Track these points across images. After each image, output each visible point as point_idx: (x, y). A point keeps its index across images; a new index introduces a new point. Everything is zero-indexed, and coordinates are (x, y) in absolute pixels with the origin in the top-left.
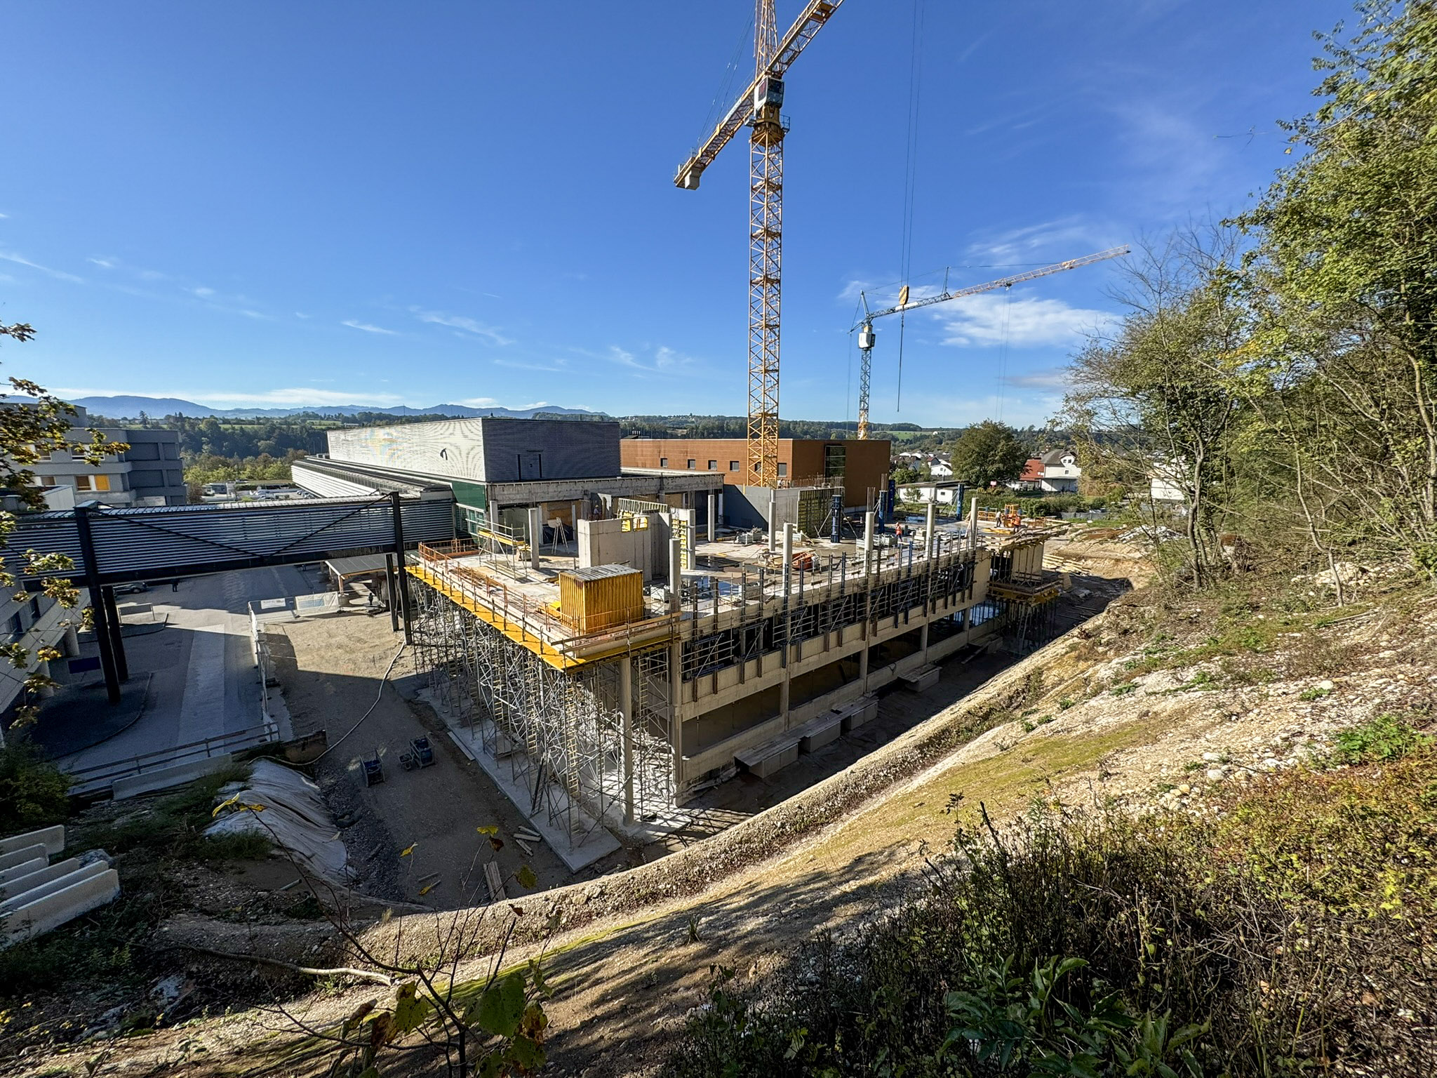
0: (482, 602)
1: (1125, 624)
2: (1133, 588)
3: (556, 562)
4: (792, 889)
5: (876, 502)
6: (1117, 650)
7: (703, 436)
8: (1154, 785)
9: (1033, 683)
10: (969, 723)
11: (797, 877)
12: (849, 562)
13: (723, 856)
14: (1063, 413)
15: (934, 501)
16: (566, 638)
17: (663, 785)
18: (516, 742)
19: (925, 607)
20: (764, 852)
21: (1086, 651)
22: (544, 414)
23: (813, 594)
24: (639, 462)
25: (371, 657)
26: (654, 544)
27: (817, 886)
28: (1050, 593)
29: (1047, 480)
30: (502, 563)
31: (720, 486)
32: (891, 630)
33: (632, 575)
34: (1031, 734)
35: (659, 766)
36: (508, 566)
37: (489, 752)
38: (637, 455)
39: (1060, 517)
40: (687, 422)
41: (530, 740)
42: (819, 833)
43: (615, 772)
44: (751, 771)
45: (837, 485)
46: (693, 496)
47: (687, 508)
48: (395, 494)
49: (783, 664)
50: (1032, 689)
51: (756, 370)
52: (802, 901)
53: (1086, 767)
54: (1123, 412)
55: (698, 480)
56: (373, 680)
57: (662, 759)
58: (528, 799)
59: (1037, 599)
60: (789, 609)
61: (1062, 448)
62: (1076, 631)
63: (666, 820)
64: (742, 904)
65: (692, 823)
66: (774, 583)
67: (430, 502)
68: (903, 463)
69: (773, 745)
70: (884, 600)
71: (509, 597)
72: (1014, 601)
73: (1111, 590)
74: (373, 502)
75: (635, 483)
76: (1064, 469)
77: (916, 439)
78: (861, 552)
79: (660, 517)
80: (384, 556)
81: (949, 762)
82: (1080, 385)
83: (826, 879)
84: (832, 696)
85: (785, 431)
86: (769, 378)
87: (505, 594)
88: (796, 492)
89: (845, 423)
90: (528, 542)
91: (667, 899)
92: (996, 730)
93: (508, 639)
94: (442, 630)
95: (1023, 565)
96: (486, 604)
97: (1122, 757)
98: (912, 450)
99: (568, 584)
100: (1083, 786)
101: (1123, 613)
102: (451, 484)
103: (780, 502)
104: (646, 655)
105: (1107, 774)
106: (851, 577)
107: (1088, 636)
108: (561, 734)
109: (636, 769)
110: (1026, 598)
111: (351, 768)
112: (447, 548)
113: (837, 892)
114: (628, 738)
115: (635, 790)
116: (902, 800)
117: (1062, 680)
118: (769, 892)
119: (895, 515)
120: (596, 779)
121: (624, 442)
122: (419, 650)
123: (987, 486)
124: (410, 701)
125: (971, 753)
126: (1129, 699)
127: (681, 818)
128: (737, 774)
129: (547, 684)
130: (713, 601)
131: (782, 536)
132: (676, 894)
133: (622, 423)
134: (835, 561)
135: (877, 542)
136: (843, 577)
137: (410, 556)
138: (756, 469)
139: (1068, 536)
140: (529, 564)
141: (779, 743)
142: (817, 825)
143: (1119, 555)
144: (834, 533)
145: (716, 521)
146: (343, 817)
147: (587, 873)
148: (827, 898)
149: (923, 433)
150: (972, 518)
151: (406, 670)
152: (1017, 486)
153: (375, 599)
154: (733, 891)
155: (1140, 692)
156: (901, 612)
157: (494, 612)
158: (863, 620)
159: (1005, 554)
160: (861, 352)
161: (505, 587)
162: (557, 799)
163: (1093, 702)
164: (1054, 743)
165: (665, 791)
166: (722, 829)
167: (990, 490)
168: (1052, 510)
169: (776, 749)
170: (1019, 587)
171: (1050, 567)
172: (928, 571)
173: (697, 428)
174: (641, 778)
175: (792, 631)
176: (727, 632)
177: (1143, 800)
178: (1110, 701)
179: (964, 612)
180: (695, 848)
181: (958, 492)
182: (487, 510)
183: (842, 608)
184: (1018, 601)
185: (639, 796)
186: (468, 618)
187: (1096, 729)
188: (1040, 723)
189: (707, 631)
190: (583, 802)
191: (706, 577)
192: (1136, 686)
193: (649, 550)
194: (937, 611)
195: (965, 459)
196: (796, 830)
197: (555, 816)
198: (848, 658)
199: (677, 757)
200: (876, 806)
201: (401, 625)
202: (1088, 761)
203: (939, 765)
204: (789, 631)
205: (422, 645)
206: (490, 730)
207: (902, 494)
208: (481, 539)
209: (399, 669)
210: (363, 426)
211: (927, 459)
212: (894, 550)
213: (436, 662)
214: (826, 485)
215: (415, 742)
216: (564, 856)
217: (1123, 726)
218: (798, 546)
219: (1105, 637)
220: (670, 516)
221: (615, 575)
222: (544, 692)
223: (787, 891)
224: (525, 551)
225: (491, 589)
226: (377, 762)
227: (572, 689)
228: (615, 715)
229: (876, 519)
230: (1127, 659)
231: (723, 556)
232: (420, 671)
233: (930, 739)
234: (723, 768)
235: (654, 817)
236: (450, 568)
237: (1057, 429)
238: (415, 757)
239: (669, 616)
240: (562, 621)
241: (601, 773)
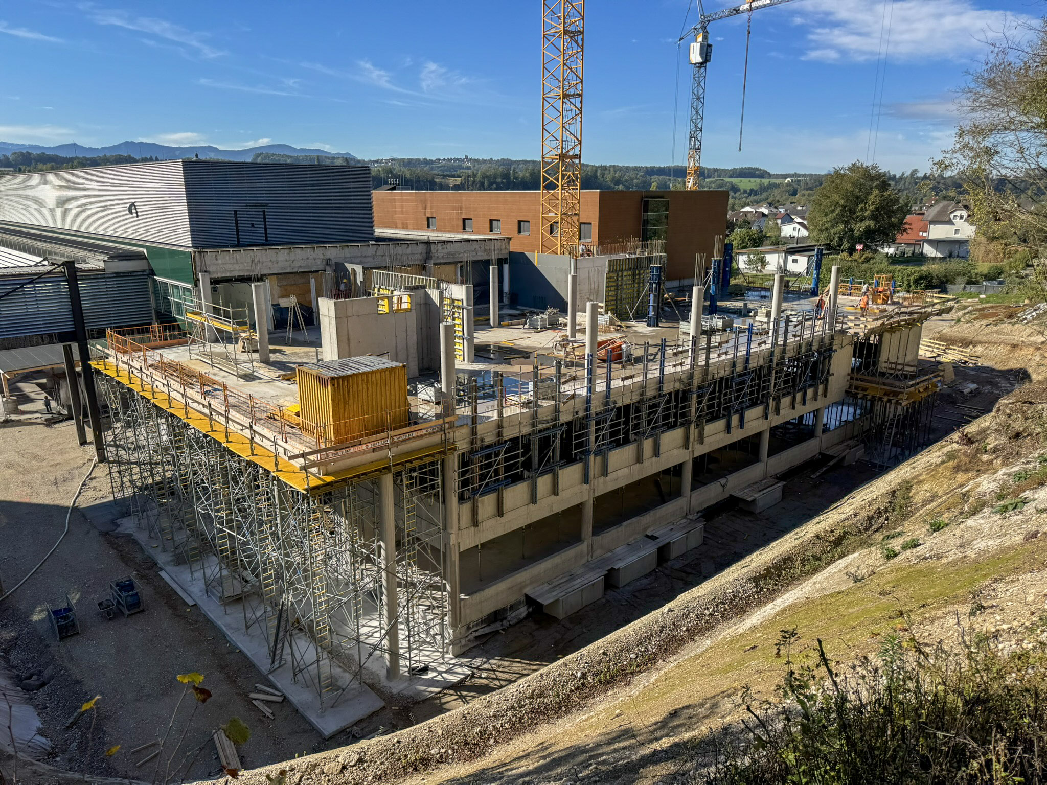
0: (195, 405)
1: (1018, 426)
2: (1030, 381)
3: (293, 353)
4: (592, 749)
5: (707, 273)
6: (1006, 458)
7: (482, 187)
8: (1035, 619)
9: (899, 500)
10: (817, 550)
11: (600, 735)
12: (669, 351)
13: (510, 713)
14: (954, 152)
15: (783, 271)
16: (308, 450)
17: (436, 630)
18: (247, 581)
19: (767, 408)
20: (560, 708)
21: (967, 460)
22: (268, 155)
23: (623, 391)
24: (399, 222)
25: (52, 478)
26: (420, 329)
27: (622, 745)
28: (927, 389)
29: (932, 243)
30: (219, 355)
31: (504, 254)
32: (722, 435)
33: (392, 370)
34: (892, 561)
35: (430, 607)
36: (227, 359)
37: (213, 594)
38: (395, 212)
39: (944, 291)
40: (461, 167)
41: (265, 579)
42: (628, 684)
43: (376, 616)
44: (546, 611)
45: (657, 251)
46: (470, 268)
47: (462, 283)
48: (69, 265)
49: (586, 479)
50: (898, 508)
51: (552, 94)
52: (604, 763)
53: (956, 599)
54: (1033, 150)
55: (476, 245)
56: (57, 507)
57: (434, 598)
58: (265, 651)
59: (910, 395)
60: (593, 410)
61: (953, 199)
62: (956, 436)
63: (440, 673)
64: (530, 768)
65: (473, 676)
66: (574, 378)
67: (118, 275)
68: (745, 221)
69: (572, 578)
70: (713, 398)
71: (230, 400)
72: (880, 399)
73: (1004, 384)
74: (40, 275)
75: (392, 249)
76: (955, 228)
77: (764, 189)
78: (686, 337)
79: (427, 296)
80: (60, 347)
81: (789, 597)
82: (979, 114)
83: (634, 736)
84: (646, 519)
85: (589, 180)
86: (568, 106)
87: (225, 395)
88: (601, 263)
89: (669, 169)
90: (253, 327)
91: (441, 766)
92: (850, 557)
93: (232, 454)
94: (145, 443)
95: (893, 352)
96: (200, 408)
97: (1000, 587)
98: (757, 203)
99: (308, 381)
100: (951, 621)
101: (1016, 411)
102: (145, 251)
103: (583, 275)
104: (414, 470)
105: (981, 607)
106: (672, 370)
107: (970, 441)
108: (305, 570)
109: (402, 612)
110: (896, 394)
111: (36, 618)
112: (146, 336)
113: (646, 751)
114: (390, 573)
115: (401, 637)
116: (731, 642)
117: (934, 497)
118: (565, 753)
119: (729, 290)
120: (352, 625)
121: (378, 195)
122: (115, 469)
123: (852, 250)
124: (107, 533)
125: (818, 586)
126: (1016, 518)
127: (459, 670)
128: (529, 615)
129: (285, 509)
130: (496, 402)
131: (584, 319)
132: (453, 759)
133: (374, 168)
134: (652, 350)
135: (706, 325)
136: (662, 371)
137: (96, 347)
138: (551, 232)
139: (953, 315)
140: (256, 356)
141: (582, 575)
142: (626, 675)
143: (1017, 339)
144: (652, 314)
145: (501, 299)
146: (30, 678)
147: (343, 738)
148: (634, 758)
149: (773, 181)
150: (831, 292)
151: (100, 494)
152: (891, 251)
153: (53, 404)
154: (521, 754)
155: (1030, 508)
156: (735, 413)
157: (211, 419)
158: (686, 424)
159: (872, 338)
160: (693, 70)
161: (224, 386)
162: (302, 651)
163: (970, 522)
164: (920, 572)
165: (438, 637)
166: (510, 682)
167: (856, 256)
168: (935, 282)
169: (578, 582)
170: (887, 381)
171: (928, 354)
172: (771, 361)
173: (474, 176)
174: (408, 622)
175: (597, 438)
176: (515, 440)
177: (1020, 636)
178: (991, 520)
179: (817, 413)
180: (477, 704)
181: (815, 258)
182: (196, 283)
183: (660, 409)
184: (885, 399)
185: (406, 644)
186: (178, 427)
187: (971, 554)
188: (904, 548)
189: (490, 439)
190: (334, 653)
191: (487, 372)
192: (1025, 502)
193: (413, 338)
194: (782, 412)
195: (826, 215)
196: (600, 681)
197: (300, 671)
198: (666, 472)
199: (453, 595)
200: (699, 650)
201: (90, 436)
202: (960, 592)
203: (778, 601)
204: (593, 438)
205: (119, 462)
206: (213, 568)
207: (742, 262)
208: (190, 324)
209: (90, 493)
210: (20, 171)
211: (775, 216)
212: (727, 336)
213: (139, 484)
214: (642, 252)
215: (117, 585)
216: (313, 719)
217: (1004, 550)
218: (606, 332)
219: (992, 442)
220: (441, 293)
221: (370, 369)
222: (282, 519)
223: (586, 751)
224: (250, 339)
225: (207, 388)
226: (68, 609)
227: (318, 514)
228: (375, 546)
229: (707, 296)
230: (1016, 469)
231: (509, 345)
232: (119, 495)
233: (768, 570)
234: (512, 607)
235: (425, 670)
236: (150, 362)
237: (948, 174)
238: (119, 603)
239: (441, 421)
240: (303, 429)
241: (357, 617)
